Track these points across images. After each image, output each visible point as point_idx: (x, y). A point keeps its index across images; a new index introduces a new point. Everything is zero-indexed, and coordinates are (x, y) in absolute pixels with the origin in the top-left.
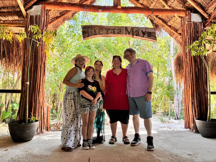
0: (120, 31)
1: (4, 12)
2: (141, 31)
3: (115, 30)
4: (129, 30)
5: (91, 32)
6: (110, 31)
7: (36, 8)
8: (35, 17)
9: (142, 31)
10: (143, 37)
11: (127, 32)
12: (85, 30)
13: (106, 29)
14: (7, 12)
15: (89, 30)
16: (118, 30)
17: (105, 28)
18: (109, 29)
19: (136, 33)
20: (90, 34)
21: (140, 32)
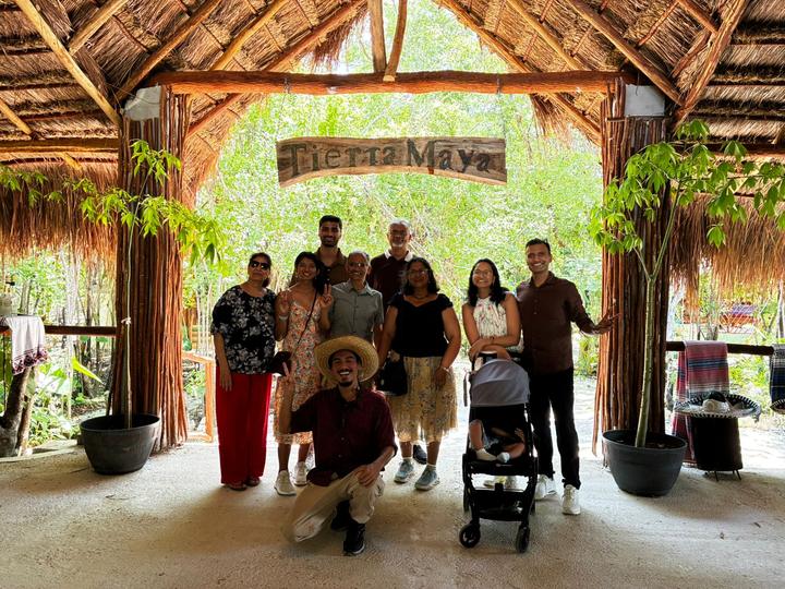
0: (392, 155)
1: (57, 114)
2: (459, 151)
3: (377, 153)
4: (420, 151)
5: (304, 161)
6: (360, 157)
7: (147, 96)
8: (142, 124)
9: (462, 153)
10: (463, 171)
11: (412, 158)
12: (285, 157)
13: (350, 149)
14: (68, 114)
15: (299, 155)
16: (385, 151)
17: (348, 145)
18: (358, 150)
19: (440, 159)
20: (299, 168)
21: (455, 155)
